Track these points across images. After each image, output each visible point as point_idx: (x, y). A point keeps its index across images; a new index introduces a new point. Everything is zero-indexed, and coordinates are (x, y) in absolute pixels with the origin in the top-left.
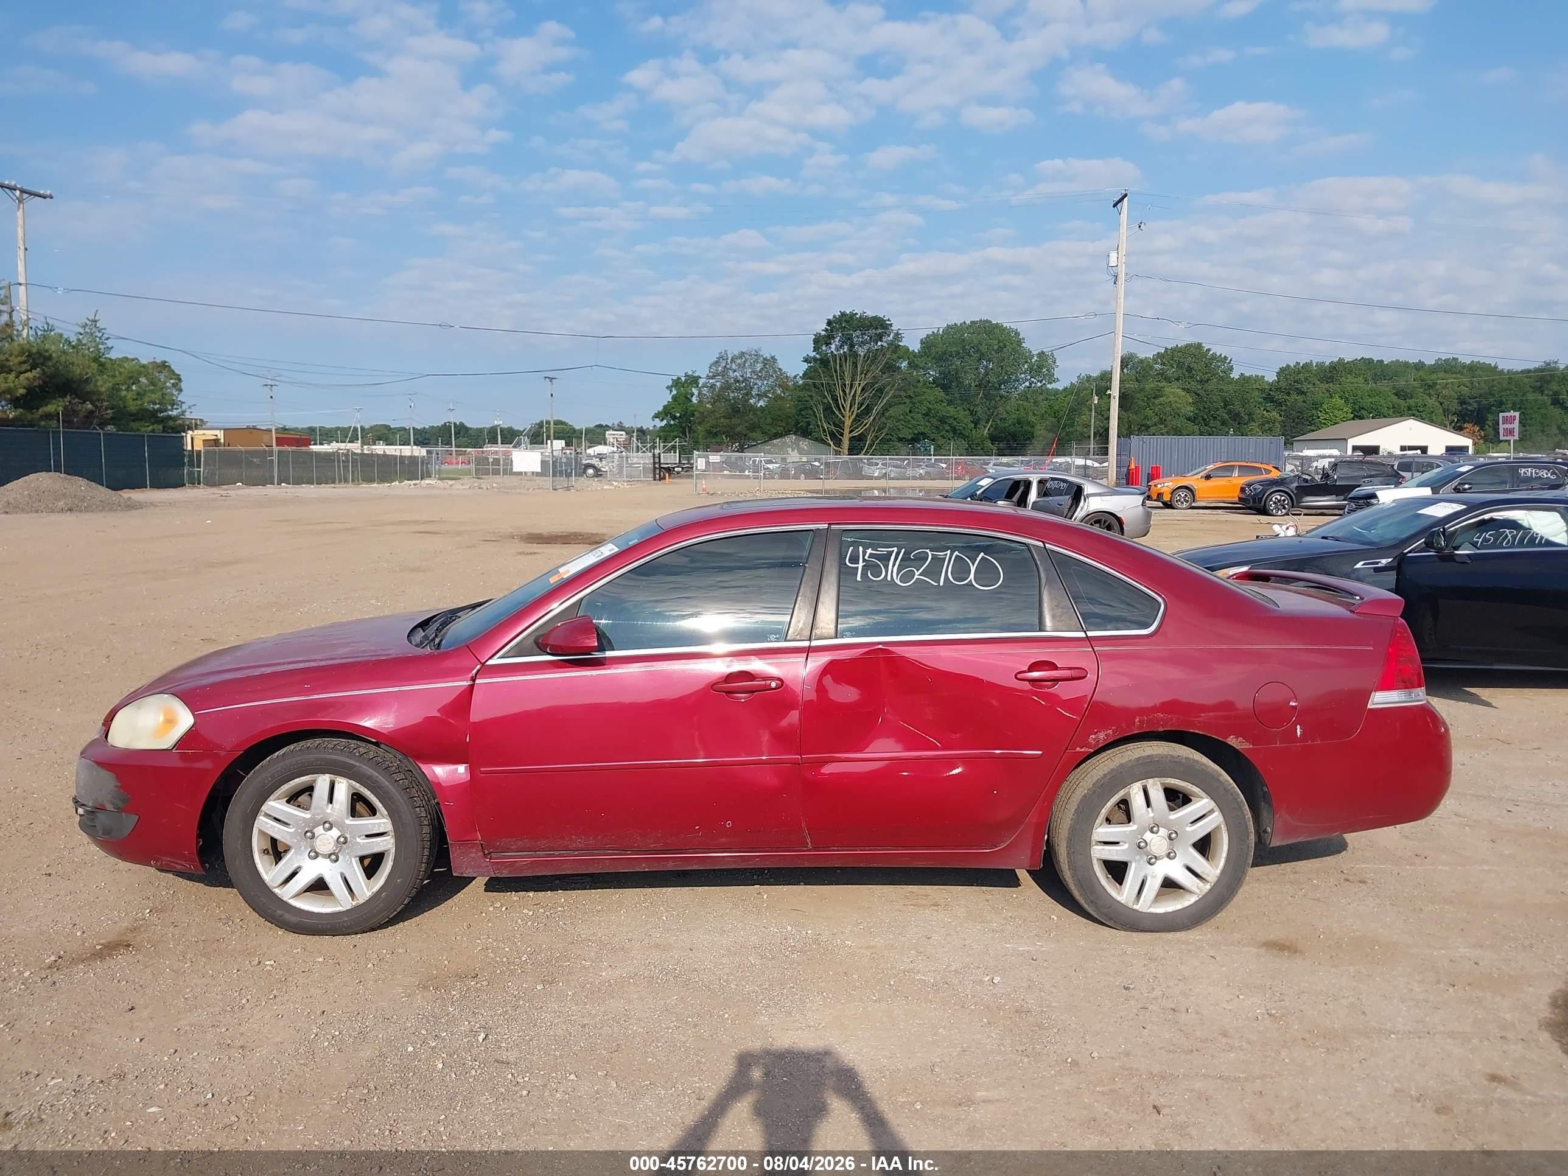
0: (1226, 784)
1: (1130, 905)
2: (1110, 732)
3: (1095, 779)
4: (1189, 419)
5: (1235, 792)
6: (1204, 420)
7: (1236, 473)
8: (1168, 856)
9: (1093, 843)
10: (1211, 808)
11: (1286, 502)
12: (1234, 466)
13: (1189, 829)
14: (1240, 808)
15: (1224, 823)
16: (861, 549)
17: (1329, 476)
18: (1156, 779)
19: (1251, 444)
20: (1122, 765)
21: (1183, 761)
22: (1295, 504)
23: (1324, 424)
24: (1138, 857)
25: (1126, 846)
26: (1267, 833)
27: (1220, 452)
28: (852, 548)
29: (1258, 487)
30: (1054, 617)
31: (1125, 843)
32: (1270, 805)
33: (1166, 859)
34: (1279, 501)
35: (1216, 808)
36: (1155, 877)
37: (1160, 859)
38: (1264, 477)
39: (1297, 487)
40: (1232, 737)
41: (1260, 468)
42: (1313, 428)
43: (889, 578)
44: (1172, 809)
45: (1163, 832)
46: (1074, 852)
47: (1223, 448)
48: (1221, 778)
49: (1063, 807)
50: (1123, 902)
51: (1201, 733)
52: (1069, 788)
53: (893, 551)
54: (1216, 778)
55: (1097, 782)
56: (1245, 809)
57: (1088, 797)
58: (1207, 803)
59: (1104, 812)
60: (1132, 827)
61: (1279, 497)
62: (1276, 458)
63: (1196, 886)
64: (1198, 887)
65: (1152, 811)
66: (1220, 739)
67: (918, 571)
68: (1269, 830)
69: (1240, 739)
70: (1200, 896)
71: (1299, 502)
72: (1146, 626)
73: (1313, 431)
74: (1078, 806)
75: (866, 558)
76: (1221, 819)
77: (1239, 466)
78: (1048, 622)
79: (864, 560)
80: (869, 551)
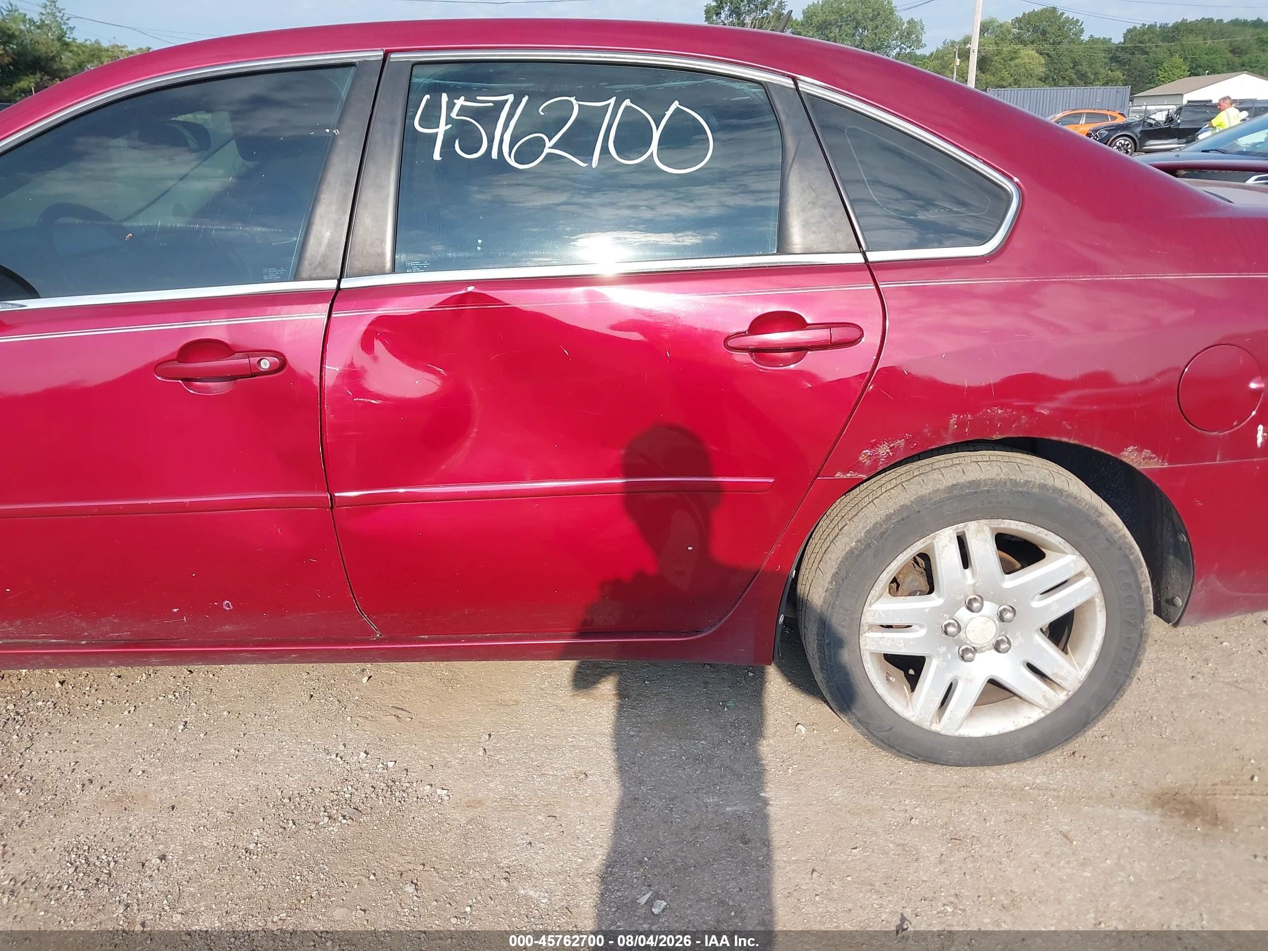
0: (1111, 530)
1: (926, 725)
2: (901, 443)
3: (871, 522)
4: (1040, 79)
5: (1125, 543)
6: (1054, 80)
7: (1083, 121)
8: (997, 647)
9: (864, 628)
10: (1079, 570)
11: (1129, 146)
12: (1082, 113)
13: (1038, 603)
14: (1134, 572)
15: (1101, 596)
16: (445, 97)
17: (1172, 120)
18: (983, 521)
19: (1098, 94)
20: (921, 500)
21: (1036, 490)
22: (1138, 147)
23: (1163, 81)
24: (943, 649)
25: (923, 632)
26: (1174, 605)
27: (1069, 103)
28: (427, 97)
29: (1104, 131)
30: (806, 225)
31: (922, 626)
32: (1186, 563)
33: (994, 652)
34: (1123, 145)
35: (1089, 570)
36: (971, 681)
37: (982, 652)
38: (1110, 122)
39: (1141, 132)
40: (1132, 448)
41: (1107, 115)
42: (1152, 85)
43: (494, 155)
44: (1008, 570)
45: (990, 608)
46: (828, 644)
47: (1071, 99)
48: (1102, 521)
49: (816, 565)
50: (913, 720)
51: (1072, 441)
52: (828, 530)
53: (507, 101)
54: (1092, 521)
55: (875, 527)
56: (1142, 572)
57: (856, 553)
58: (1073, 561)
59: (886, 577)
60: (934, 601)
61: (1123, 142)
62: (1121, 107)
63: (1041, 697)
64: (1044, 696)
65: (974, 574)
66: (1109, 453)
67: (550, 140)
68: (1179, 602)
69: (1147, 452)
70: (1048, 712)
71: (1141, 146)
72: (983, 239)
73: (1152, 88)
74: (839, 568)
75: (454, 115)
76: (1096, 588)
77: (1087, 113)
78: (797, 236)
79: (449, 120)
80: (460, 102)
